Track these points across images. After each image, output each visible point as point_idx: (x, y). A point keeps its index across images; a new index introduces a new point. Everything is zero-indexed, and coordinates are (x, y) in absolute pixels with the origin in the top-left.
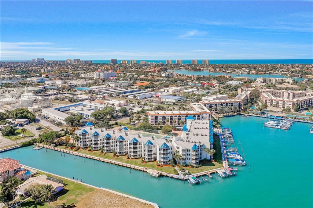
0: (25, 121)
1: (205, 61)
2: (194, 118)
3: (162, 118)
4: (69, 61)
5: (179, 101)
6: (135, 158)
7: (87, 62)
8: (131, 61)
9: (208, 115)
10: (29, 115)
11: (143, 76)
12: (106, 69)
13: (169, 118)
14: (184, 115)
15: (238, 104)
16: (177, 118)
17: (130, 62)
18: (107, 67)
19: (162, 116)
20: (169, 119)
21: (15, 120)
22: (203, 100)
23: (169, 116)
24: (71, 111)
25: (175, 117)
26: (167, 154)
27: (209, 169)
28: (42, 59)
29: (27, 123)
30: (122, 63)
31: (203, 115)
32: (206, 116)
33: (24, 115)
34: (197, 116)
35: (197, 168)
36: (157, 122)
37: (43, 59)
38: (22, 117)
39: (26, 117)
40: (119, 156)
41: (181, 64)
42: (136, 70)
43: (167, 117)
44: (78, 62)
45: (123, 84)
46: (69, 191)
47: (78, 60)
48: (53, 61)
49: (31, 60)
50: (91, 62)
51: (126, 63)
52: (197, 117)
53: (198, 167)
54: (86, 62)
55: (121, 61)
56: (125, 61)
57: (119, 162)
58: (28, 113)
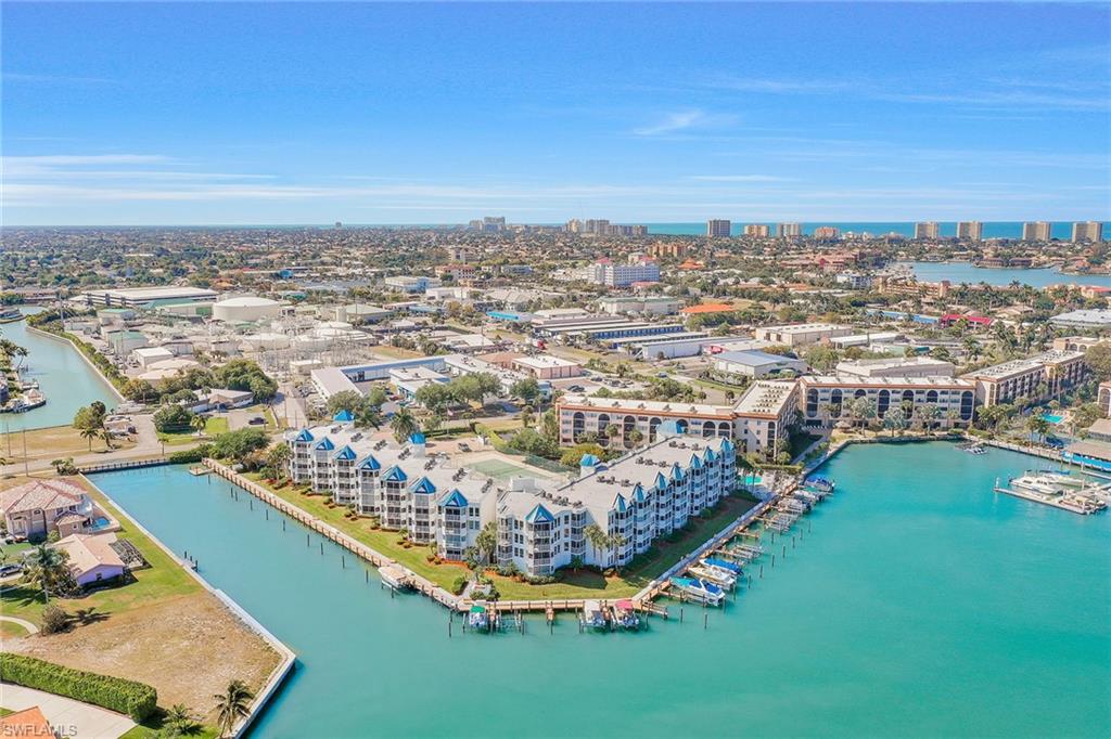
0: (239, 398)
1: (1082, 227)
2: (683, 429)
3: (596, 420)
4: (573, 224)
5: (773, 371)
6: (393, 531)
7: (631, 228)
8: (782, 227)
9: (765, 424)
10: (255, 382)
11: (754, 282)
12: (661, 253)
13: (622, 422)
14: (698, 420)
15: (960, 397)
16: (647, 424)
17: (778, 229)
18: (665, 248)
19: (599, 414)
20: (619, 426)
21: (210, 392)
22: (841, 374)
23: (620, 415)
24: (392, 382)
25: (642, 423)
26: (457, 526)
27: (573, 595)
28: (499, 220)
29: (245, 402)
30: (746, 232)
31: (746, 423)
32: (759, 428)
33: (241, 379)
34: (717, 424)
35: (532, 583)
36: (580, 432)
37: (503, 219)
38: (238, 387)
39: (245, 387)
40: (360, 517)
41: (974, 238)
42: (759, 260)
43: (613, 421)
44: (602, 231)
45: (647, 306)
46: (137, 581)
47: (603, 224)
48: (526, 226)
49: (467, 223)
50: (644, 229)
51: (764, 233)
52: (717, 430)
53: (539, 583)
54: (627, 229)
55: (746, 228)
56: (759, 228)
57: (347, 533)
58: (254, 375)
